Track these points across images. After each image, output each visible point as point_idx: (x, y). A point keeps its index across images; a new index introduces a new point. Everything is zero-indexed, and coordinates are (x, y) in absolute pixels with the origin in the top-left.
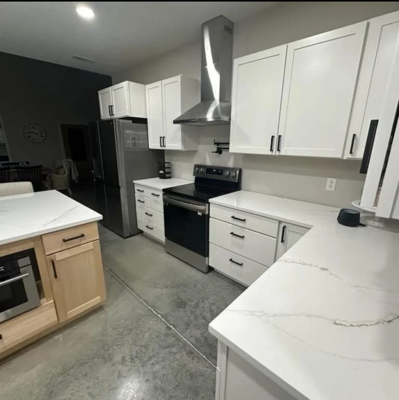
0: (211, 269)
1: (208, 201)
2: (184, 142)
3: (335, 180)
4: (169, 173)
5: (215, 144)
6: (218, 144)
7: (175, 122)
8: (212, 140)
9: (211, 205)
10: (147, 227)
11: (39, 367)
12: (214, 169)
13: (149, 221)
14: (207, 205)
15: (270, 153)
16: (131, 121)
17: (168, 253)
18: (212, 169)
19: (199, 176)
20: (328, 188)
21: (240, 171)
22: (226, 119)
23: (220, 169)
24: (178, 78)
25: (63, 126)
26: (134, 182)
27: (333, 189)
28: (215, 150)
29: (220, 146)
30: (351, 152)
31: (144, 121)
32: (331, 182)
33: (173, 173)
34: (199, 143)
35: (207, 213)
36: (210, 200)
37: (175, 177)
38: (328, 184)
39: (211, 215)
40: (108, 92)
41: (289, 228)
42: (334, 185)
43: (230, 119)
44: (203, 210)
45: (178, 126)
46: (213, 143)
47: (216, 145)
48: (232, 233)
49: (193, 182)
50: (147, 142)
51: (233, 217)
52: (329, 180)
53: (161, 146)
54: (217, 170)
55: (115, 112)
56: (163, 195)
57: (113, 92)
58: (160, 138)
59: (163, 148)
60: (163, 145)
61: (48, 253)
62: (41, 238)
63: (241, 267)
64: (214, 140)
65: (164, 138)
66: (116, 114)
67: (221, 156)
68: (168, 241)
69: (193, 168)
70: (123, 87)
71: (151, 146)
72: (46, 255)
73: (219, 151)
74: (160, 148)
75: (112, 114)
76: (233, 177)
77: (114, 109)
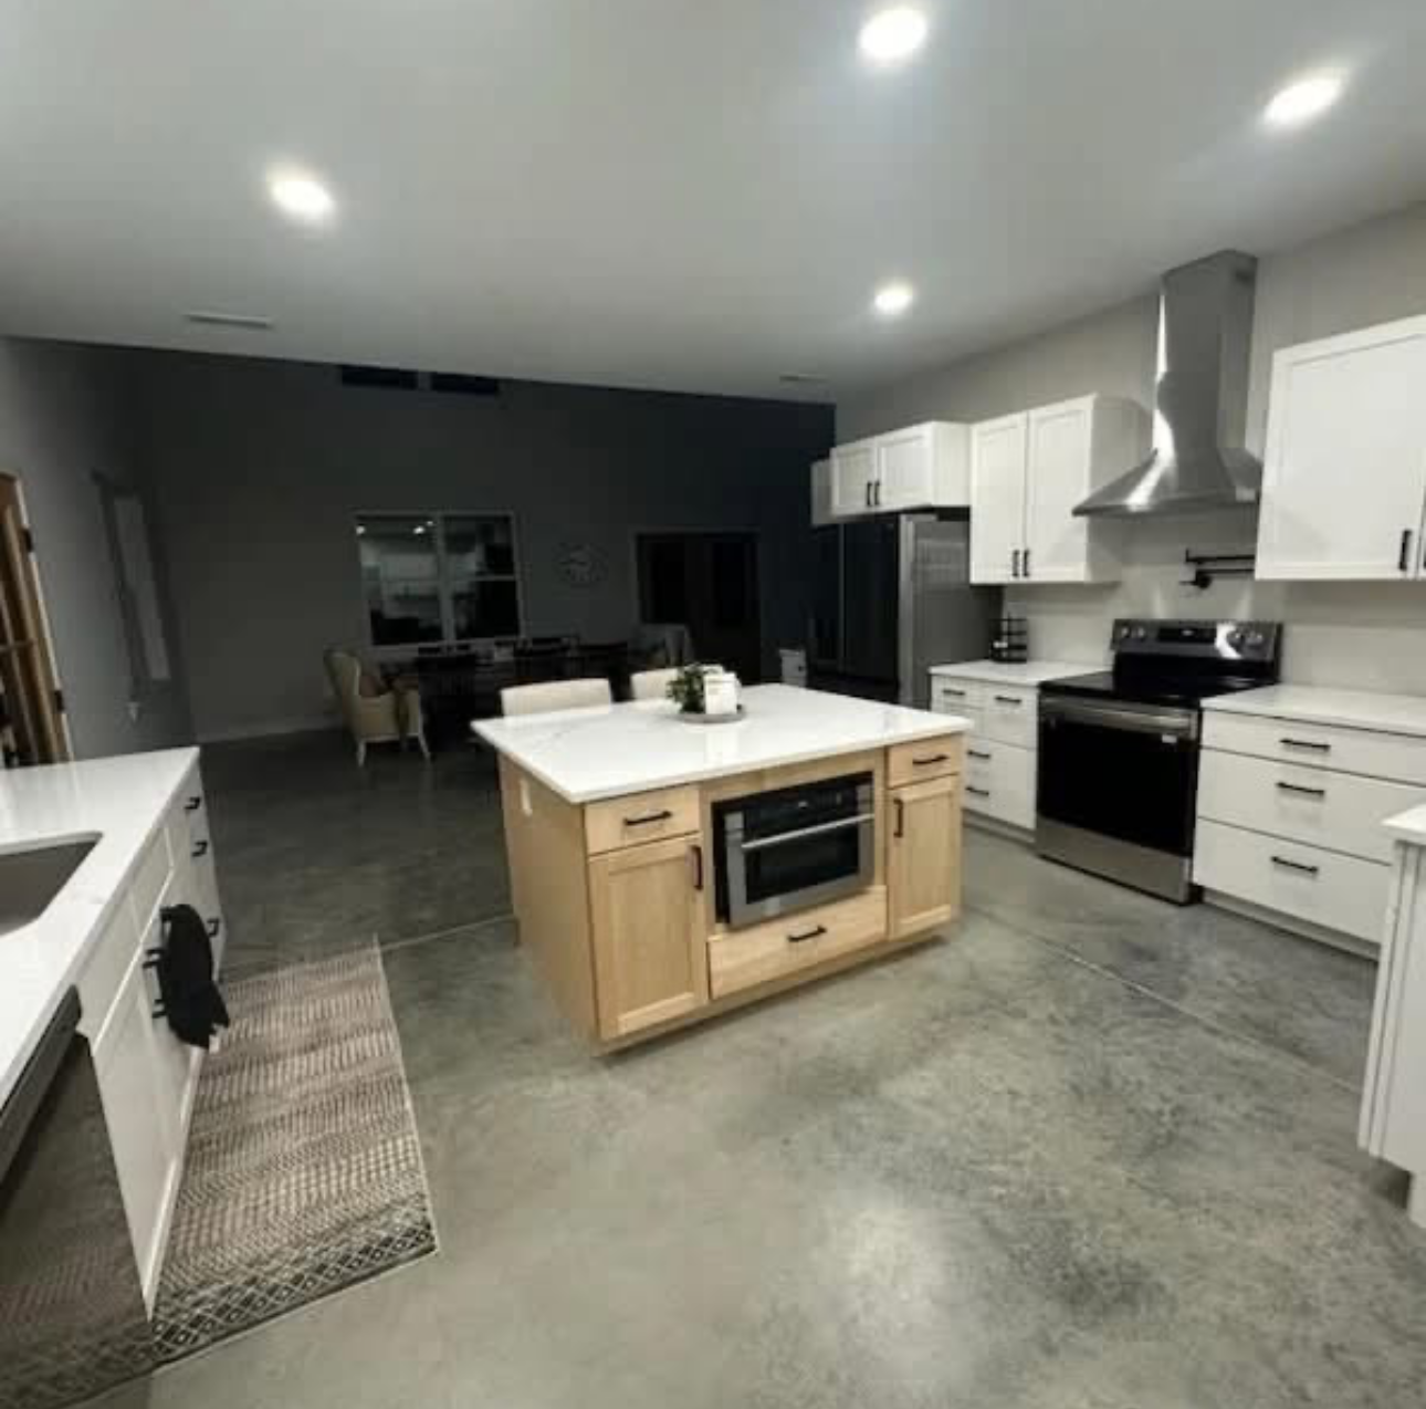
0: (1196, 895)
1: (1199, 703)
2: (1093, 560)
4: (1022, 647)
5: (1189, 560)
6: (1199, 560)
7: (1078, 512)
8: (1177, 550)
9: (1207, 716)
10: (970, 789)
11: (878, 1007)
12: (1188, 629)
13: (976, 773)
14: (1195, 714)
15: (1397, 575)
16: (932, 518)
17: (1045, 857)
18: (1180, 631)
19: (1127, 649)
21: (1280, 628)
22: (1244, 494)
23: (1206, 626)
24: (1085, 405)
25: (641, 538)
26: (934, 670)
28: (1191, 576)
29: (1208, 566)
31: (961, 515)
33: (1031, 647)
34: (1127, 560)
35: (1193, 735)
36: (1206, 702)
37: (1039, 659)
39: (1206, 741)
43: (1258, 496)
44: (1184, 730)
45: (1083, 521)
46: (1183, 557)
47: (1191, 564)
48: (1282, 785)
49: (1109, 668)
50: (963, 567)
51: (1287, 741)
53: (1016, 575)
54: (1195, 630)
55: (883, 497)
56: (1040, 697)
57: (883, 450)
58: (1016, 553)
59: (1022, 579)
60: (1021, 572)
61: (892, 783)
62: (885, 751)
63: (1313, 878)
64: (1187, 553)
65: (1026, 554)
66: (889, 502)
67: (1206, 592)
68: (1049, 823)
69: (1109, 628)
70: (919, 438)
71: (977, 577)
72: (887, 788)
73: (1202, 581)
74: (1012, 580)
75: (877, 503)
76: (1256, 647)
77: (883, 490)
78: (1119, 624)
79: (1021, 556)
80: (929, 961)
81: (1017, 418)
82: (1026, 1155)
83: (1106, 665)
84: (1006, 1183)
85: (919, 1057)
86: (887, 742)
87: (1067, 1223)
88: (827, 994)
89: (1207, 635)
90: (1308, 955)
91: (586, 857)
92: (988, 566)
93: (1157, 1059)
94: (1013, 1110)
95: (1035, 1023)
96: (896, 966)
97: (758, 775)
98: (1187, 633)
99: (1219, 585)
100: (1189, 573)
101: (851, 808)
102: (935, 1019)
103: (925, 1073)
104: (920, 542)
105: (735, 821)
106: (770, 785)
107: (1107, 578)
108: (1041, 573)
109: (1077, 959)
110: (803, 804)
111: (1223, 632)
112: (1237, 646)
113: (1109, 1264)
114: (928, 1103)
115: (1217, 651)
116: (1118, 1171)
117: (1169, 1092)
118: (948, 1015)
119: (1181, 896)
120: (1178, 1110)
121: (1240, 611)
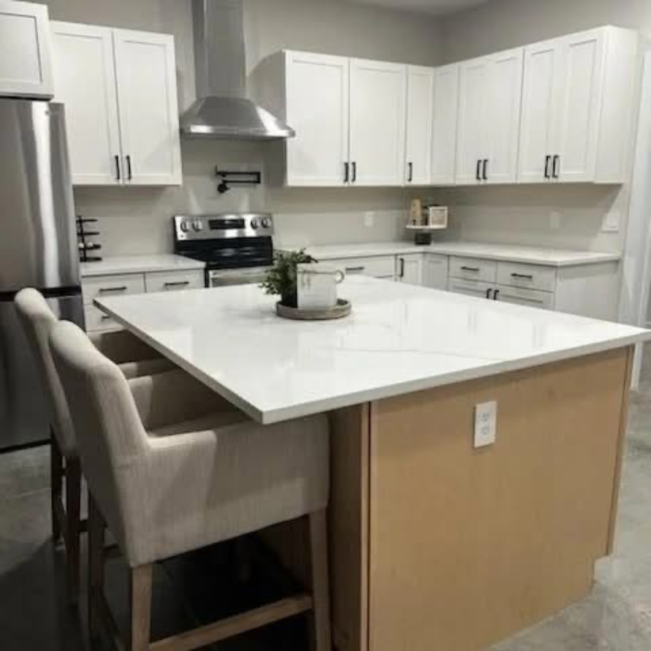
4: (98, 246)
5: (217, 174)
6: (223, 174)
8: (208, 166)
18: (223, 221)
24: (166, 40)
30: (410, 180)
32: (369, 216)
38: (367, 218)
46: (213, 172)
47: (218, 177)
52: (367, 214)
54: (232, 220)
60: (123, 174)
64: (216, 168)
65: (128, 159)
67: (224, 195)
73: (222, 188)
74: (114, 183)
81: (102, 32)
89: (241, 222)
98: (227, 222)
100: (215, 182)
111: (247, 219)
112: (254, 228)
115: (247, 233)
121: (244, 205)
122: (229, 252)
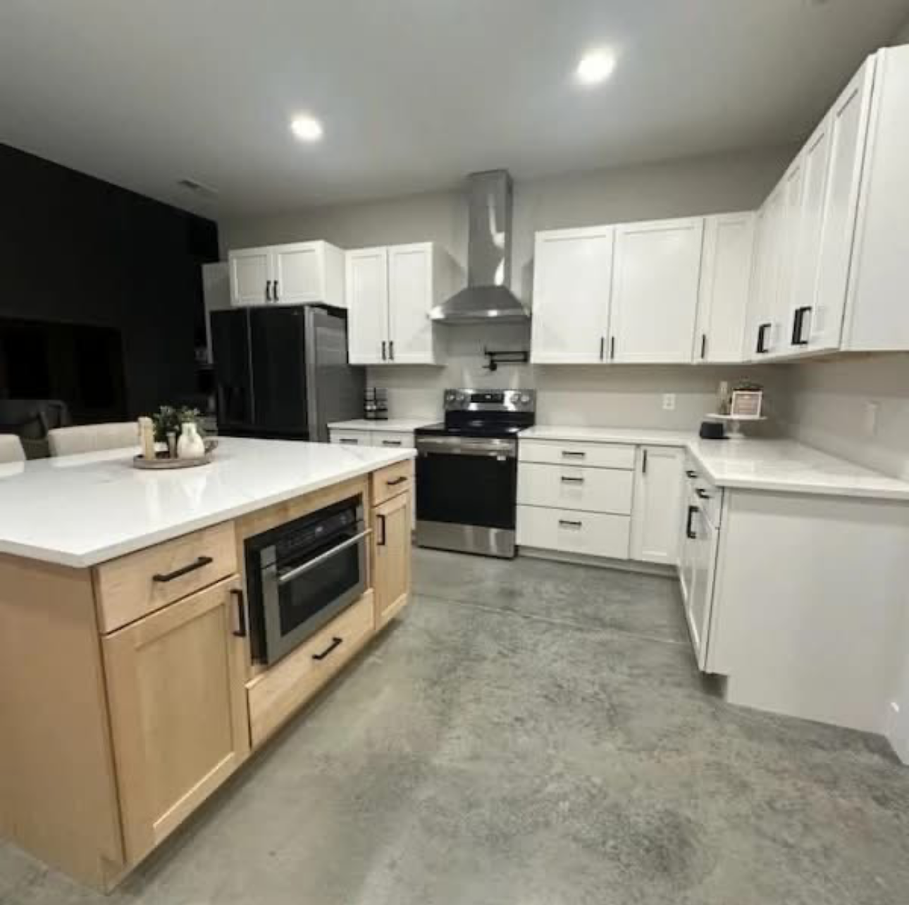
1: (516, 434)
2: (435, 350)
3: (672, 396)
4: (385, 410)
5: (487, 354)
6: (491, 354)
8: (479, 348)
9: (521, 443)
12: (489, 394)
14: (514, 442)
15: (599, 361)
16: (324, 312)
17: (423, 547)
18: (484, 396)
19: (452, 408)
20: (665, 407)
21: (535, 393)
23: (498, 393)
26: (330, 425)
27: (672, 408)
29: (496, 358)
30: (703, 355)
31: (341, 313)
32: (669, 399)
34: (449, 353)
35: (513, 454)
36: (520, 434)
38: (666, 402)
39: (520, 458)
40: (265, 256)
41: (650, 450)
42: (673, 402)
44: (509, 451)
46: (483, 352)
47: (488, 356)
48: (563, 479)
49: (443, 420)
51: (565, 453)
52: (667, 395)
53: (384, 357)
54: (492, 396)
55: (280, 293)
56: (416, 438)
57: (280, 256)
58: (384, 344)
59: (388, 361)
60: (387, 355)
61: (377, 502)
62: (370, 476)
63: (579, 529)
64: (485, 349)
65: (391, 344)
66: (286, 298)
67: (495, 373)
68: (425, 523)
69: (441, 394)
70: (312, 251)
71: (354, 359)
72: (372, 507)
73: (493, 367)
74: (382, 362)
75: (276, 297)
76: (525, 404)
77: (280, 287)
78: (447, 393)
79: (387, 345)
80: (399, 639)
81: (381, 251)
82: (558, 767)
83: (438, 419)
84: (564, 797)
85: (444, 721)
86: (370, 469)
87: (616, 805)
88: (341, 694)
89: (500, 397)
90: (581, 573)
91: (101, 635)
92: (362, 352)
93: (571, 659)
94: (527, 732)
95: (494, 661)
96: (378, 653)
97: (282, 506)
98: (488, 397)
99: (501, 369)
100: (487, 362)
101: (353, 527)
102: (435, 683)
103: (455, 733)
104: (319, 329)
105: (268, 556)
106: (294, 514)
107: (440, 363)
108: (401, 357)
109: (486, 608)
110: (319, 529)
111: (509, 395)
112: (515, 403)
113: (656, 823)
114: (475, 757)
115: (506, 408)
116: (609, 746)
117: (588, 676)
118: (440, 677)
119: (511, 554)
120: (603, 687)
121: (515, 383)
122: (477, 423)
